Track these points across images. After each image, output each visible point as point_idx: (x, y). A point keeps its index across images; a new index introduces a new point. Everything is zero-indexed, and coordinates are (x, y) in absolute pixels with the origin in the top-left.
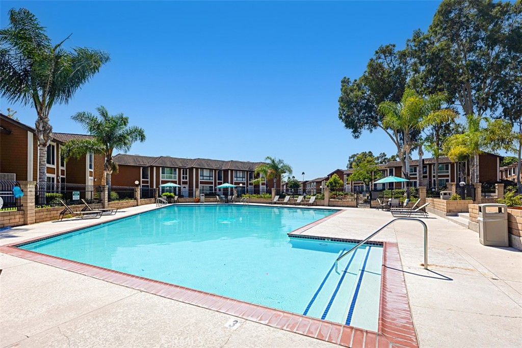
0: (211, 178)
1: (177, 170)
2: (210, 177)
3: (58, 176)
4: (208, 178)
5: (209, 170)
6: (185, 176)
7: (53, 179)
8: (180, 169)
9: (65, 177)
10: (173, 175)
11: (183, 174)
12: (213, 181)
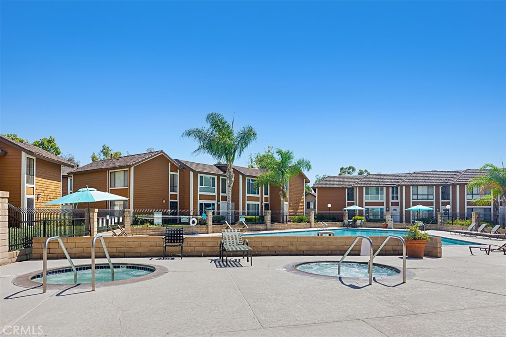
0: (430, 197)
1: (385, 189)
2: (428, 195)
3: (262, 203)
4: (426, 197)
5: (427, 187)
6: (395, 195)
7: (258, 205)
8: (388, 188)
9: (269, 203)
10: (379, 195)
11: (393, 193)
12: (434, 201)
